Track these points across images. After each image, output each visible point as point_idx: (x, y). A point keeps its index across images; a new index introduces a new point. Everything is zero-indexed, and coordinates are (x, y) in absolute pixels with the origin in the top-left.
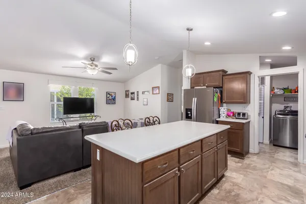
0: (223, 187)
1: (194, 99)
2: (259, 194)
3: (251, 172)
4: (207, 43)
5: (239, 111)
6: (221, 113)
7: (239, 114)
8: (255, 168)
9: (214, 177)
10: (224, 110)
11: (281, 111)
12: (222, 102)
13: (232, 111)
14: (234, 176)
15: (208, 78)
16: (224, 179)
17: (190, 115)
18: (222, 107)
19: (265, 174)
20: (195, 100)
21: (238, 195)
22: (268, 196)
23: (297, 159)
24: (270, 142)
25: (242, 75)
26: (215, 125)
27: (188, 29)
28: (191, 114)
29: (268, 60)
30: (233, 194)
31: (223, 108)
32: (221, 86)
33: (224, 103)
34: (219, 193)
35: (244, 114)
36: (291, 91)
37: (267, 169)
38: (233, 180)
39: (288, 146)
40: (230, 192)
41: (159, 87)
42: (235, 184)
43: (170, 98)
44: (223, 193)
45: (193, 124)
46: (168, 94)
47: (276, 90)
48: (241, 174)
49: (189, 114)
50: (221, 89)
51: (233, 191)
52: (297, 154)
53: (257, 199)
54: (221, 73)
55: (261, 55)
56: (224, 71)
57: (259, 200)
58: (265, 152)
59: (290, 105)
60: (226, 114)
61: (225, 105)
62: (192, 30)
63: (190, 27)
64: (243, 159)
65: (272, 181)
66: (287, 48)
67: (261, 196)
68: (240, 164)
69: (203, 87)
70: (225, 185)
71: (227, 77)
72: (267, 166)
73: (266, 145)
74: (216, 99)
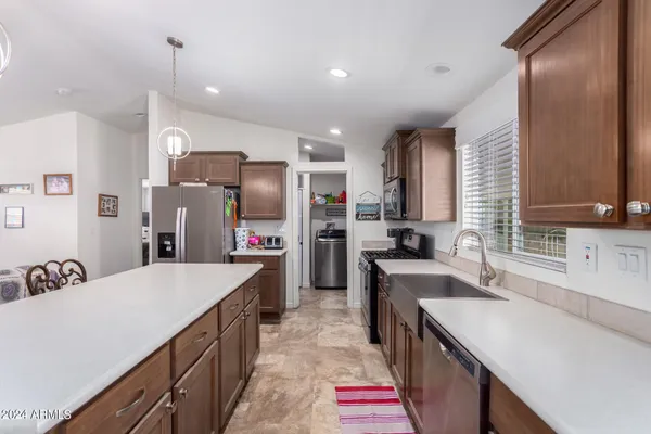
0: (257, 390)
1: (179, 210)
2: (313, 379)
3: (296, 345)
4: (213, 90)
5: (271, 235)
6: (237, 239)
7: (270, 240)
8: (299, 335)
9: (241, 378)
10: (242, 233)
11: (323, 231)
12: (239, 217)
13: (257, 234)
14: (271, 362)
15: (211, 166)
16: (254, 374)
17: (169, 249)
18: (240, 226)
19: (314, 340)
20: (182, 213)
21: (283, 397)
22: (324, 378)
23: (346, 303)
24: (311, 284)
25: (274, 167)
26: (228, 265)
27: (171, 41)
28: (173, 246)
29: (308, 147)
30: (275, 397)
31: (241, 229)
32: (237, 184)
33: (243, 218)
34: (250, 408)
35: (278, 240)
36: (335, 200)
37: (314, 330)
38: (270, 370)
39: (332, 285)
40: (269, 396)
41: (70, 175)
42: (275, 377)
43: (108, 206)
44: (258, 406)
45: (178, 270)
46: (101, 197)
47: (317, 198)
48: (281, 353)
49: (166, 246)
50: (236, 190)
51: (275, 391)
52: (346, 296)
53: (312, 390)
54: (237, 157)
55: (301, 136)
56: (242, 156)
57: (315, 390)
58: (306, 303)
59: (334, 221)
60: (246, 241)
61: (243, 222)
62: (180, 45)
63: (177, 38)
64: (279, 323)
65: (325, 349)
66: (336, 132)
67: (316, 382)
68: (276, 335)
69: (200, 185)
70: (260, 386)
71: (247, 167)
72: (314, 326)
73: (306, 289)
74: (228, 212)
